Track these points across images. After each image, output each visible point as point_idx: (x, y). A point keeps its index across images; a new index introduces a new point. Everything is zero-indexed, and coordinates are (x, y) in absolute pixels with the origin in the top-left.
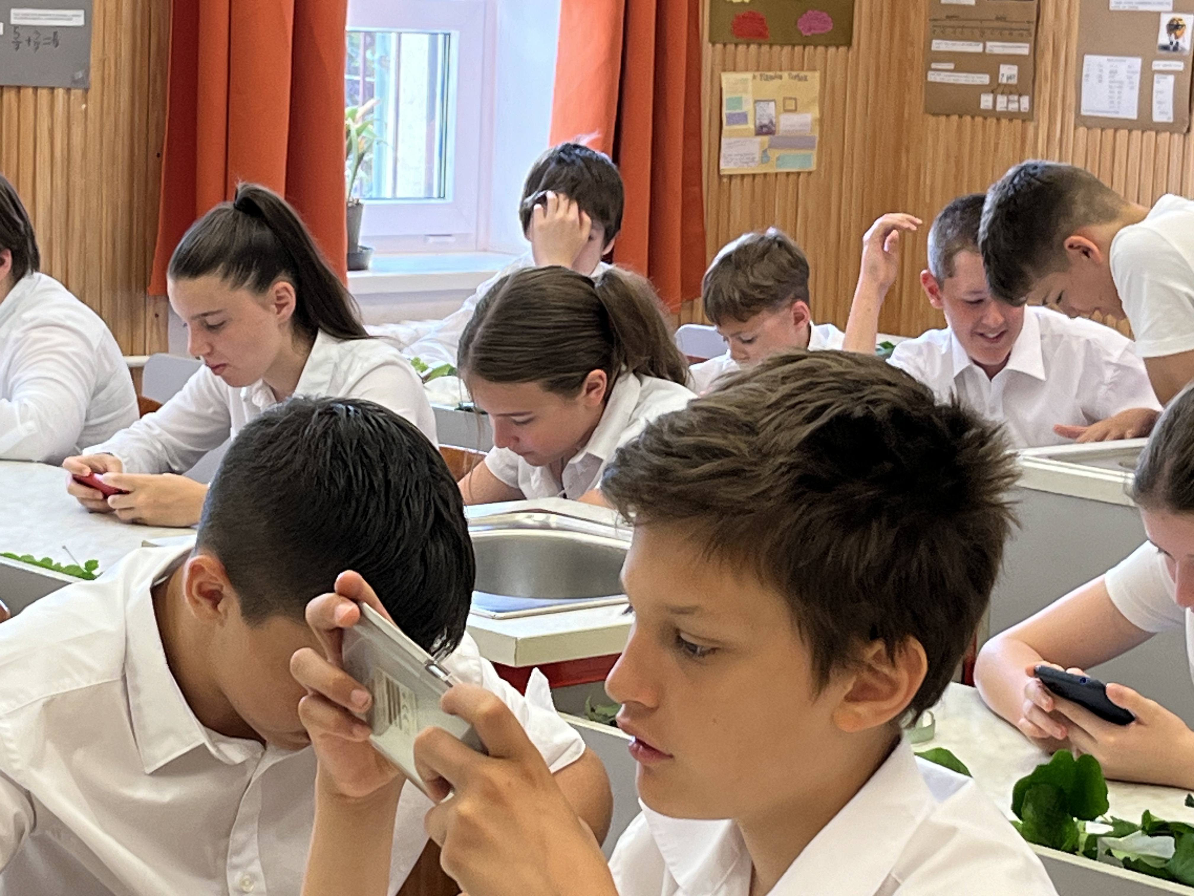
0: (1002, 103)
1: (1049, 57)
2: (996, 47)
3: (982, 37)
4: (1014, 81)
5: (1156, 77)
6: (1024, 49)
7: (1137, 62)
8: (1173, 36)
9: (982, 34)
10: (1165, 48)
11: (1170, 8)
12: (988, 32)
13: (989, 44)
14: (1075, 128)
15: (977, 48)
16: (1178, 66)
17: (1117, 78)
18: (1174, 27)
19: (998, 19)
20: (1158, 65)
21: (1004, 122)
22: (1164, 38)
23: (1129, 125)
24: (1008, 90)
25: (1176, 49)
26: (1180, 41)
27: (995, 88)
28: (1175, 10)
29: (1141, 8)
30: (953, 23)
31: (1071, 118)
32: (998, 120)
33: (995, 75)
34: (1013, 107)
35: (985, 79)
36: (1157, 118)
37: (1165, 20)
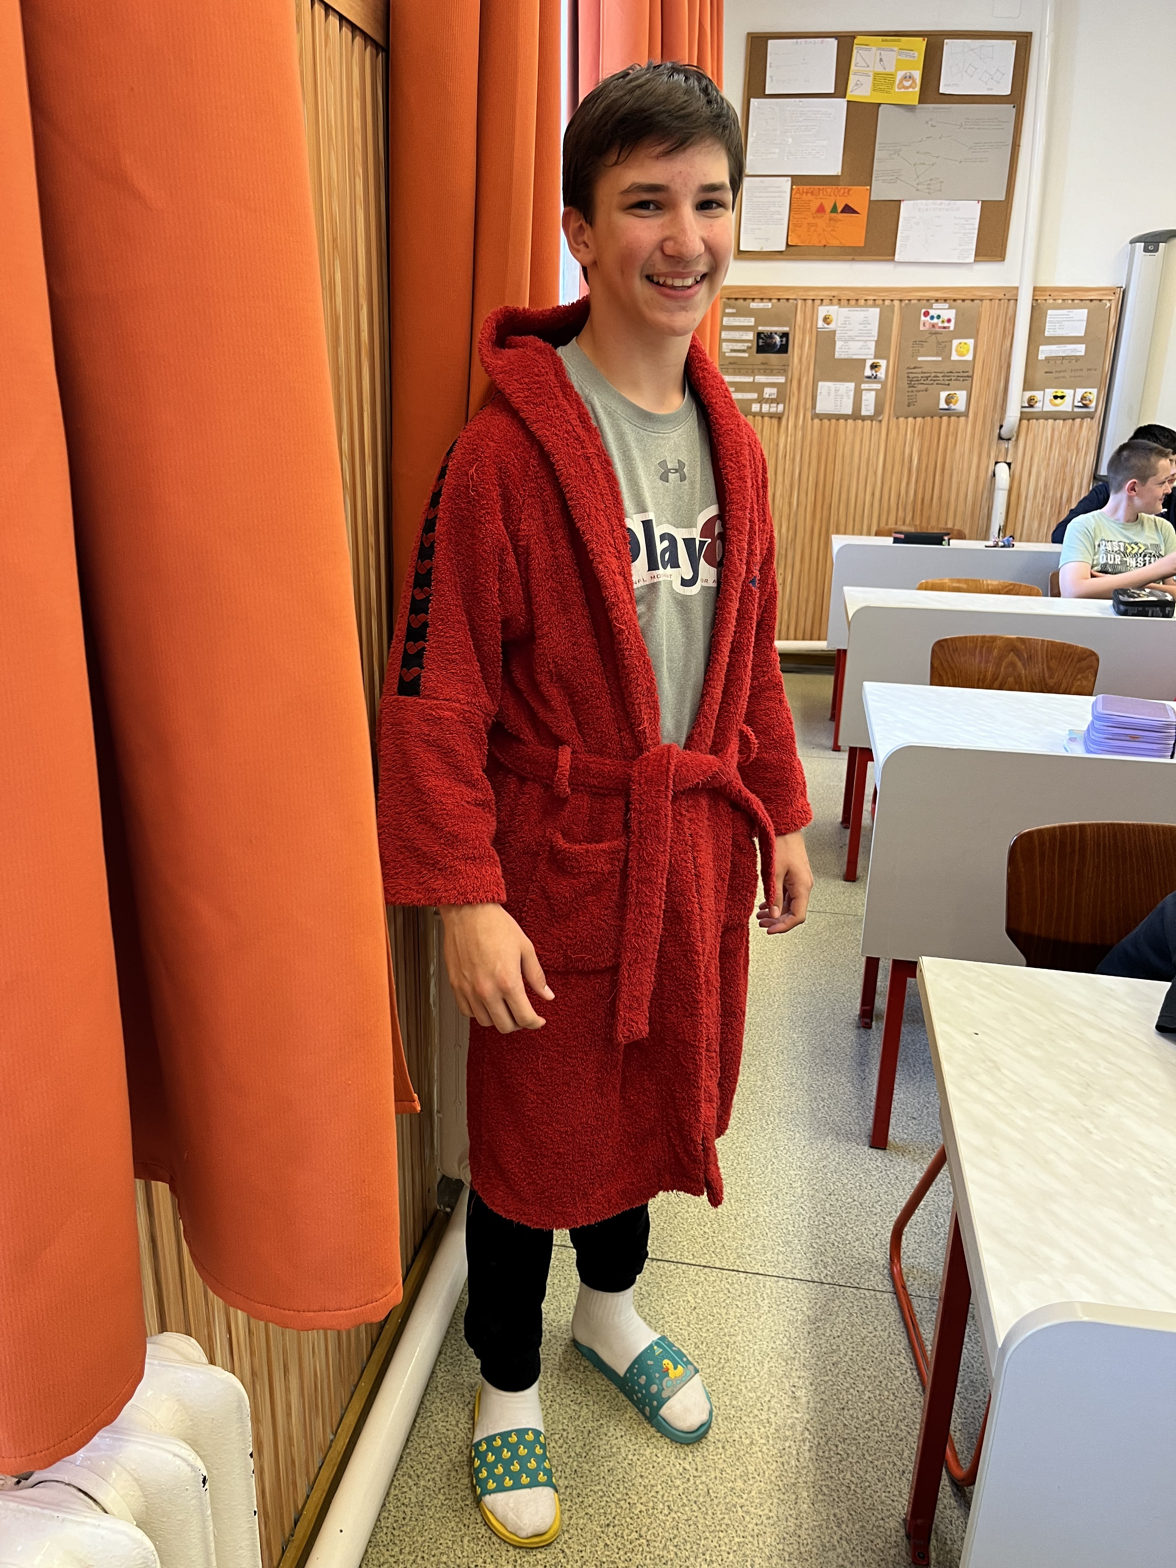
0: (765, 408)
1: (795, 383)
2: (761, 379)
3: (753, 373)
4: (774, 396)
5: (864, 392)
6: (781, 379)
7: (852, 385)
8: (874, 372)
9: (753, 372)
10: (869, 377)
11: (872, 357)
12: (756, 371)
13: (757, 377)
14: (812, 419)
15: (750, 379)
16: (878, 386)
17: (839, 393)
18: (874, 367)
19: (762, 364)
20: (864, 386)
21: (766, 419)
22: (868, 372)
23: (846, 417)
24: (771, 401)
25: (875, 378)
26: (878, 374)
27: (761, 400)
28: (876, 357)
29: (855, 357)
30: (732, 366)
31: (809, 415)
32: (762, 417)
33: (761, 393)
34: (773, 410)
35: (755, 396)
36: (864, 413)
37: (869, 363)
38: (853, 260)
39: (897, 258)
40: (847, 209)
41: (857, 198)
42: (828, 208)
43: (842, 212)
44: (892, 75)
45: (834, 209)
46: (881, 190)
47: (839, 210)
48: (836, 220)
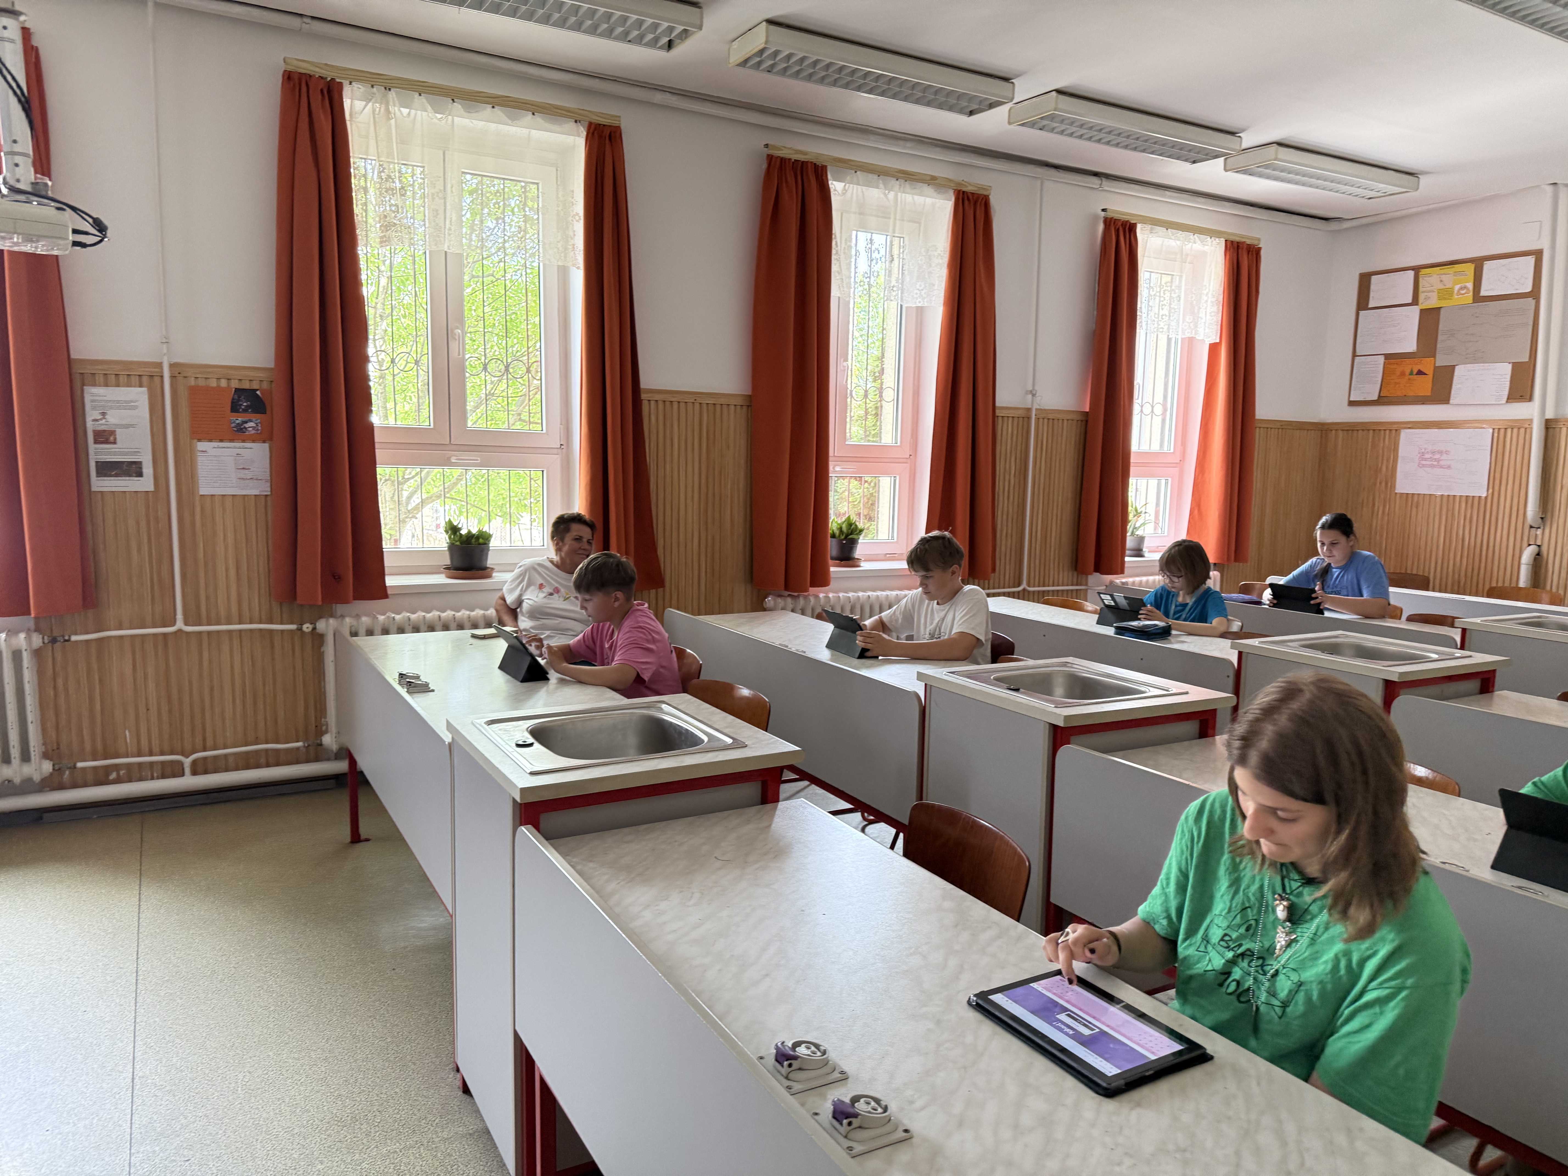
38: (1423, 404)
39: (1451, 401)
40: (1420, 373)
41: (1427, 366)
42: (1408, 372)
43: (1416, 374)
44: (1452, 289)
45: (1411, 373)
46: (1441, 360)
47: (1415, 373)
48: (1414, 380)
